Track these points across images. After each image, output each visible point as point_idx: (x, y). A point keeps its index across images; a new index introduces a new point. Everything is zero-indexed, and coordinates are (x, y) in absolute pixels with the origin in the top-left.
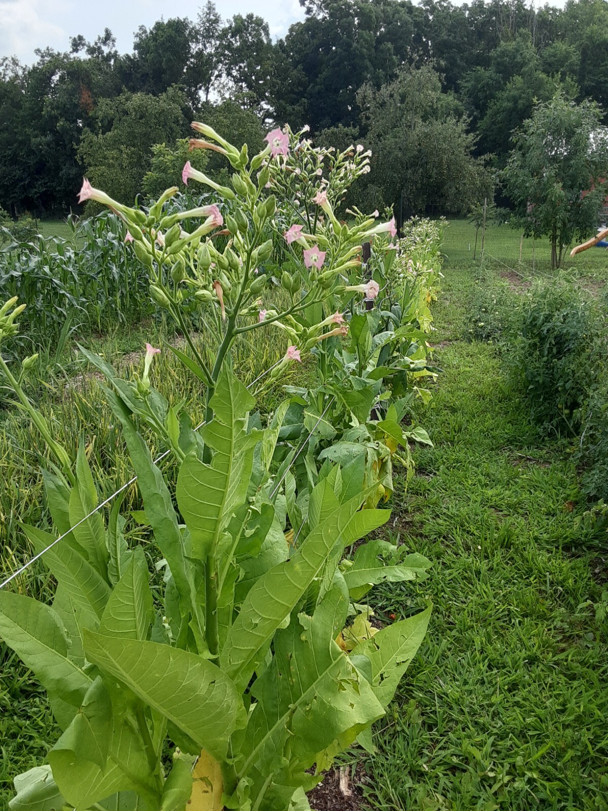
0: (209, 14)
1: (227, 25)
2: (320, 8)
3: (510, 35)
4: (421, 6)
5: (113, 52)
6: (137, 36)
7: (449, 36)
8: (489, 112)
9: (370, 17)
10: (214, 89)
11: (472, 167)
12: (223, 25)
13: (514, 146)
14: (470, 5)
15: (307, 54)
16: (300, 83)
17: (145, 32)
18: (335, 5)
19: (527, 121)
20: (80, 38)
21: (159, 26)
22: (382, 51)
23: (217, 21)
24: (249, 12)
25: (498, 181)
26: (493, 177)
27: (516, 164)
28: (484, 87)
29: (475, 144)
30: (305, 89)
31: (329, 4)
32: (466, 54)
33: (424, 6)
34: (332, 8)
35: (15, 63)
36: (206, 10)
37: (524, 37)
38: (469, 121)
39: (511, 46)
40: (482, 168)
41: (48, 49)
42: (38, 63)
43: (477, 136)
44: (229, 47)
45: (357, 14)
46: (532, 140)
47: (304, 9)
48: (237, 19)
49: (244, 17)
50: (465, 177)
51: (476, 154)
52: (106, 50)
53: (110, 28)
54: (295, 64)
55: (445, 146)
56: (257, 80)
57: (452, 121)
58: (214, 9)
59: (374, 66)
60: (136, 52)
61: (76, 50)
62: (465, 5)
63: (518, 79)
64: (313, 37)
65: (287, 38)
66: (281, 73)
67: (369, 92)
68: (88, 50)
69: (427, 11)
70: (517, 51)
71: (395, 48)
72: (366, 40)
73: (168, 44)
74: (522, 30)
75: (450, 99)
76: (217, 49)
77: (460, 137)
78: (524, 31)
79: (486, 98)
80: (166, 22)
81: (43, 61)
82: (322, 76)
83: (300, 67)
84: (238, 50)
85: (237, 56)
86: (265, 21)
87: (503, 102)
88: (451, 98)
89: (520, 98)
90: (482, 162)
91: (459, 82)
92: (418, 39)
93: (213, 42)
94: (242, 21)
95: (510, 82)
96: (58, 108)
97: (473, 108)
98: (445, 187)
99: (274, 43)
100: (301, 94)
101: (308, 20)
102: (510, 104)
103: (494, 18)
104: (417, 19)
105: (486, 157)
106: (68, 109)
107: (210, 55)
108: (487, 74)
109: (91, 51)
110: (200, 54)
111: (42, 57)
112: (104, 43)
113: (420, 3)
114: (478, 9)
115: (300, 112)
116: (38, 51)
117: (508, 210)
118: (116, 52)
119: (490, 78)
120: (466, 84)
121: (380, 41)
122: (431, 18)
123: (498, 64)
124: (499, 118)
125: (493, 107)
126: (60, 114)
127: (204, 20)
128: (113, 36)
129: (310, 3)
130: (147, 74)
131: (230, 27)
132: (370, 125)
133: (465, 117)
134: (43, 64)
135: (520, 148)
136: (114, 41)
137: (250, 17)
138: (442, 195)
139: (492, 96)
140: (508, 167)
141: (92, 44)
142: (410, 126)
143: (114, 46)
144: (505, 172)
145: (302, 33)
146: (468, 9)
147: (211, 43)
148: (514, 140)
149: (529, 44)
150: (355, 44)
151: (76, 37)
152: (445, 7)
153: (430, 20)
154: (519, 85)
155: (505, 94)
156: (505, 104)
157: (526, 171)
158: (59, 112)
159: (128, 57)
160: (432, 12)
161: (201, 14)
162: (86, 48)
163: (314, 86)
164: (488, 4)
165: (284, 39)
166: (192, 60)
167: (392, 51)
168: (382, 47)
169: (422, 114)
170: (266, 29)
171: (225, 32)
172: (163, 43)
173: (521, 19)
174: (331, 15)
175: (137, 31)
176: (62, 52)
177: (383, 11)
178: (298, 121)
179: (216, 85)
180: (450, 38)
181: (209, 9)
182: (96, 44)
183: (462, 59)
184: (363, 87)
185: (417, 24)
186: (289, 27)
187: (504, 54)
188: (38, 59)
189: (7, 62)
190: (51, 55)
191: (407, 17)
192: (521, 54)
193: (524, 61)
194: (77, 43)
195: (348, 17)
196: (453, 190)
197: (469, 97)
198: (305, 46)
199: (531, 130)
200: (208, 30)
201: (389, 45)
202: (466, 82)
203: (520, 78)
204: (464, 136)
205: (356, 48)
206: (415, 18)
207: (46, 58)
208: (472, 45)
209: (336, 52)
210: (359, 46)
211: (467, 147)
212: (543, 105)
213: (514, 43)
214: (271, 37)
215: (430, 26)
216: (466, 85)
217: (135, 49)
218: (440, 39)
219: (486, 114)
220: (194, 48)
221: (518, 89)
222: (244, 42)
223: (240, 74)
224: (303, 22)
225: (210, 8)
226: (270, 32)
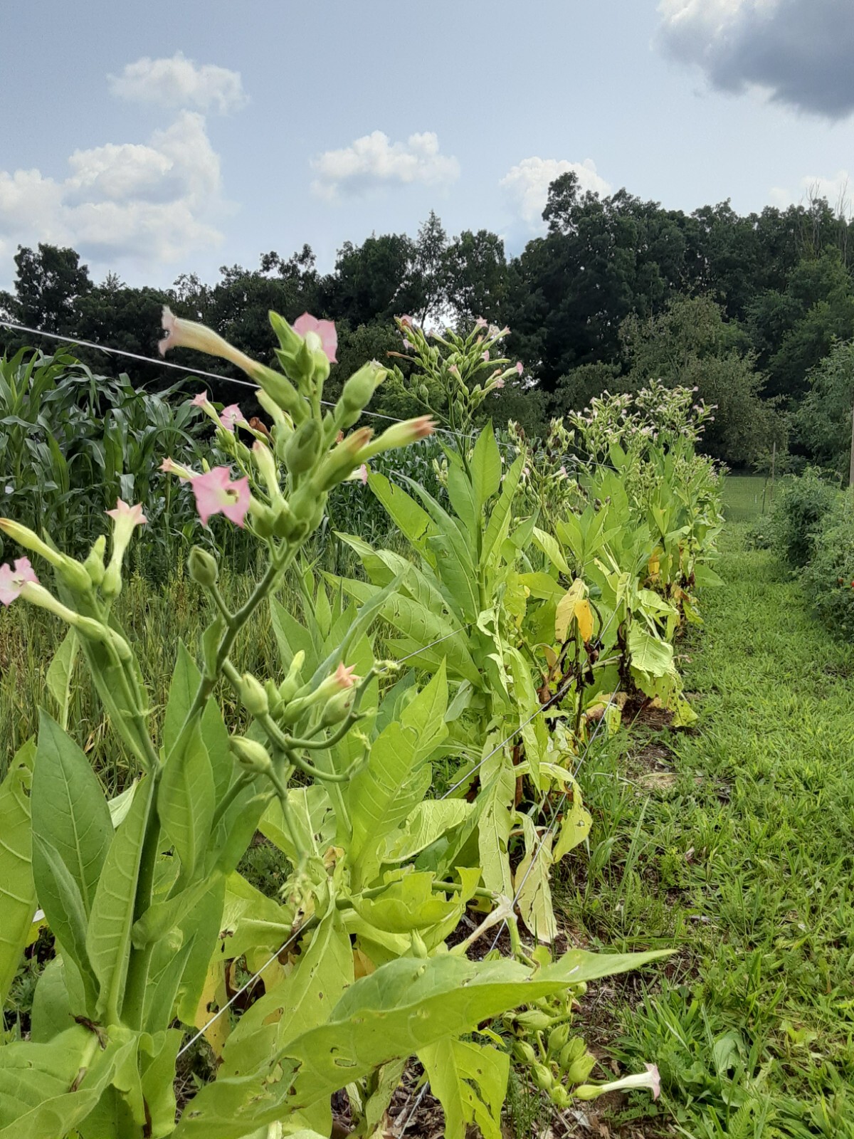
0: (431, 230)
1: (453, 243)
2: (567, 221)
3: (813, 251)
4: (696, 216)
5: (311, 272)
6: (340, 253)
7: (732, 253)
8: (785, 344)
9: (631, 233)
10: (431, 316)
11: (761, 412)
12: (448, 244)
13: (808, 387)
14: (760, 215)
15: (549, 276)
16: (539, 310)
17: (351, 249)
18: (587, 219)
19: (825, 359)
20: (273, 255)
21: (370, 243)
22: (645, 272)
23: (441, 238)
24: (482, 229)
25: (790, 425)
26: (786, 421)
27: (812, 406)
28: (777, 315)
29: (763, 385)
30: (544, 317)
31: (580, 218)
32: (755, 274)
33: (700, 216)
34: (583, 223)
35: (194, 281)
36: (428, 225)
37: (832, 256)
38: (756, 357)
39: (815, 265)
40: (772, 411)
41: (235, 267)
42: (223, 283)
43: (767, 374)
44: (453, 268)
45: (614, 230)
46: (829, 381)
47: (548, 224)
48: (466, 236)
49: (475, 234)
50: (750, 421)
51: (764, 395)
52: (302, 269)
53: (310, 244)
54: (533, 289)
55: (726, 385)
56: (485, 306)
57: (734, 357)
58: (439, 225)
59: (633, 289)
60: (338, 272)
61: (267, 269)
62: (753, 216)
63: (824, 306)
64: (557, 255)
65: (524, 256)
66: (514, 298)
67: (634, 325)
68: (281, 269)
69: (703, 222)
70: (823, 271)
71: (661, 269)
72: (625, 261)
73: (380, 264)
74: (828, 246)
75: (733, 330)
76: (438, 270)
77: (744, 375)
78: (832, 248)
79: (781, 328)
80: (377, 238)
81: (228, 280)
82: (566, 302)
83: (539, 291)
84: (465, 271)
85: (463, 279)
86: (500, 238)
87: (803, 332)
88: (733, 328)
89: (827, 328)
90: (774, 405)
91: (745, 307)
92: (691, 256)
93: (434, 262)
94: (473, 239)
95: (812, 309)
96: (242, 335)
97: (764, 339)
98: (727, 432)
99: (508, 262)
100: (539, 323)
101: (550, 236)
102: (813, 336)
103: (792, 231)
104: (691, 233)
105: (779, 398)
106: (255, 336)
107: (430, 277)
108: (781, 299)
109: (284, 269)
110: (417, 275)
111: (229, 275)
112: (302, 260)
113: (694, 214)
114: (771, 221)
115: (537, 343)
116: (224, 269)
117: (803, 458)
118: (315, 271)
119: (787, 304)
120: (755, 309)
121: (641, 259)
122: (708, 230)
123: (797, 287)
124: (798, 353)
125: (790, 338)
126: (245, 342)
127: (426, 237)
128: (312, 254)
129: (556, 217)
130: (352, 299)
131: (457, 246)
132: (634, 361)
133: (750, 353)
134: (229, 284)
135: (818, 390)
136: (313, 258)
137: (482, 234)
138: (722, 442)
139: (790, 326)
140: (801, 410)
141: (287, 262)
142: (682, 363)
143: (313, 264)
144: (800, 415)
145: (542, 250)
146: (758, 220)
147: (432, 263)
148: (811, 380)
149: (838, 262)
150: (610, 265)
151: (269, 253)
152: (727, 219)
153: (706, 234)
154: (824, 313)
155: (807, 323)
156: (806, 336)
157: (824, 415)
158: (244, 339)
159: (330, 278)
160: (710, 225)
161: (422, 230)
162: (279, 266)
163: (555, 314)
164: (784, 214)
165: (519, 258)
166: (406, 282)
167: (658, 272)
168: (645, 267)
169: (698, 350)
170: (500, 248)
171: (451, 251)
172: (375, 264)
173: (828, 231)
174: (581, 231)
175: (341, 247)
176: (252, 271)
177: (647, 226)
178: (534, 354)
179: (433, 312)
180: (734, 255)
181: (432, 224)
182: (291, 262)
183: (749, 279)
184: (627, 320)
185: (689, 240)
186: (526, 244)
187: (804, 275)
188: (224, 277)
189: (185, 280)
190: (237, 273)
191: (677, 232)
192: (828, 275)
193: (831, 284)
194: (269, 261)
195: (603, 232)
196: (736, 436)
197: (758, 327)
198: (546, 266)
199: (830, 370)
200: (428, 248)
201: (654, 265)
202: (754, 308)
203: (826, 304)
204: (750, 374)
205: (612, 269)
206: (687, 233)
207: (232, 277)
208: (763, 264)
209: (585, 272)
210: (616, 267)
211: (754, 388)
212: (843, 343)
213: (818, 261)
214: (505, 256)
215: (707, 241)
216: (755, 311)
217: (336, 268)
218: (720, 257)
219: (781, 347)
220: (410, 267)
221: (822, 317)
222: (472, 262)
223: (465, 300)
224: (545, 238)
225: (434, 223)
226: (505, 251)
